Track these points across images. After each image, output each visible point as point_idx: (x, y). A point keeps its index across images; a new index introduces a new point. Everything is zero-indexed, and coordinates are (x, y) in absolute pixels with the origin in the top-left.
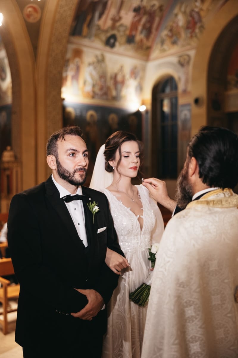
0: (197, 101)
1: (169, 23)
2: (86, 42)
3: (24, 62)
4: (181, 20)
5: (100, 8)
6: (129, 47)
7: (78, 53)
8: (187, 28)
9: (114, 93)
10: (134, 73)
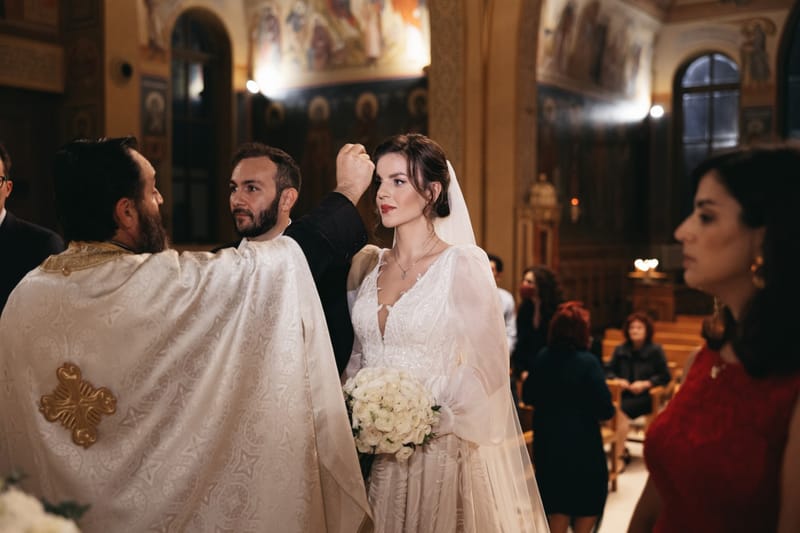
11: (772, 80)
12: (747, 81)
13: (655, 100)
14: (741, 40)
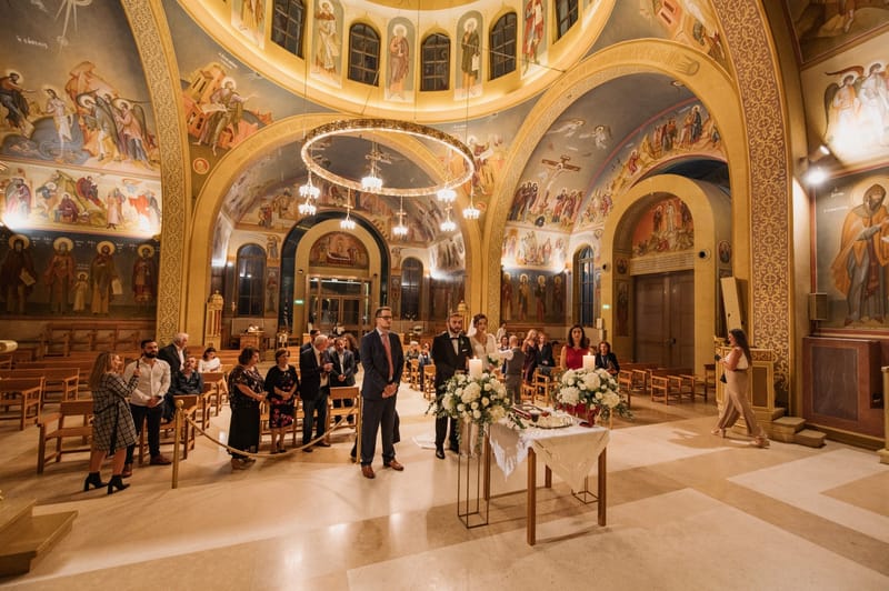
0: (604, 267)
1: (587, 205)
2: (520, 224)
3: (475, 242)
4: (597, 203)
5: (531, 198)
6: (554, 224)
7: (514, 232)
8: (602, 209)
9: (543, 260)
10: (559, 244)
11: (279, 258)
12: (269, 257)
13: (228, 259)
14: (267, 242)
